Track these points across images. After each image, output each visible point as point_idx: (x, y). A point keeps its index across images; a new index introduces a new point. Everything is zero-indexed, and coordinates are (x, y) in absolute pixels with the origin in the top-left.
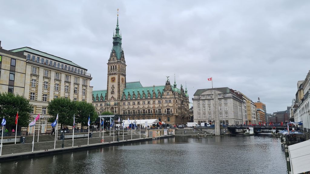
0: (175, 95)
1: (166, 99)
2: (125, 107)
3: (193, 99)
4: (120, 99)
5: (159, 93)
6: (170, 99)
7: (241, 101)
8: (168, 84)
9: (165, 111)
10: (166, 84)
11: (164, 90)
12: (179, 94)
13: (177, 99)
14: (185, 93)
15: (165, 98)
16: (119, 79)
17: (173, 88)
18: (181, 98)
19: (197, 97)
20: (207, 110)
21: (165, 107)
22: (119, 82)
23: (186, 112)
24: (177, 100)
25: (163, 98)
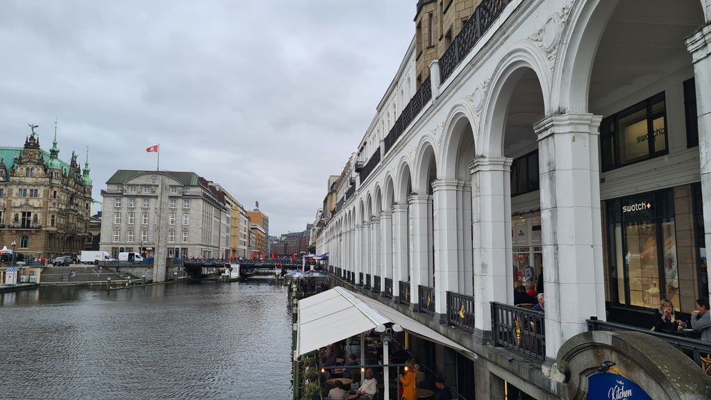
0: (51, 178)
1: (20, 187)
3: (103, 193)
5: (2, 166)
6: (36, 188)
7: (220, 206)
8: (32, 144)
9: (16, 219)
10: (27, 145)
11: (19, 161)
12: (64, 176)
13: (55, 189)
14: (82, 174)
15: (20, 183)
17: (47, 160)
18: (68, 188)
19: (114, 188)
20: (138, 222)
21: (15, 207)
23: (79, 225)
24: (55, 192)
25: (14, 183)
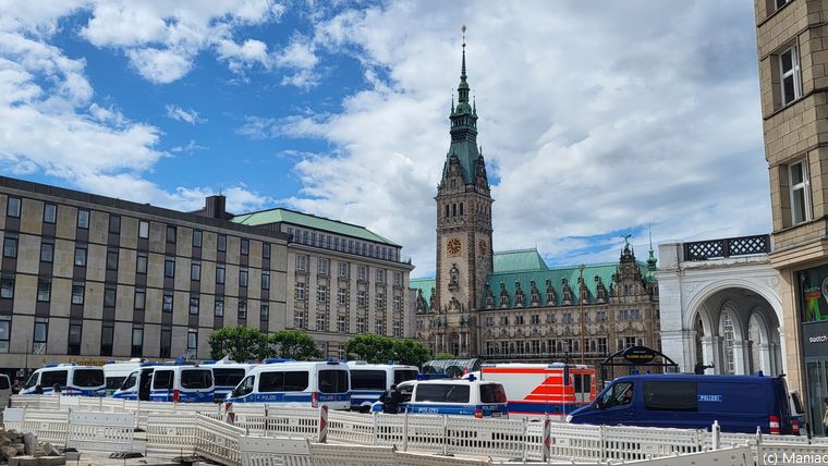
0: (651, 294)
1: (621, 308)
2: (492, 330)
4: (475, 307)
5: (600, 286)
6: (637, 308)
8: (627, 257)
9: (621, 346)
10: (623, 259)
11: (616, 277)
15: (620, 304)
16: (472, 244)
17: (645, 273)
21: (619, 332)
22: (472, 255)
25: (614, 304)
